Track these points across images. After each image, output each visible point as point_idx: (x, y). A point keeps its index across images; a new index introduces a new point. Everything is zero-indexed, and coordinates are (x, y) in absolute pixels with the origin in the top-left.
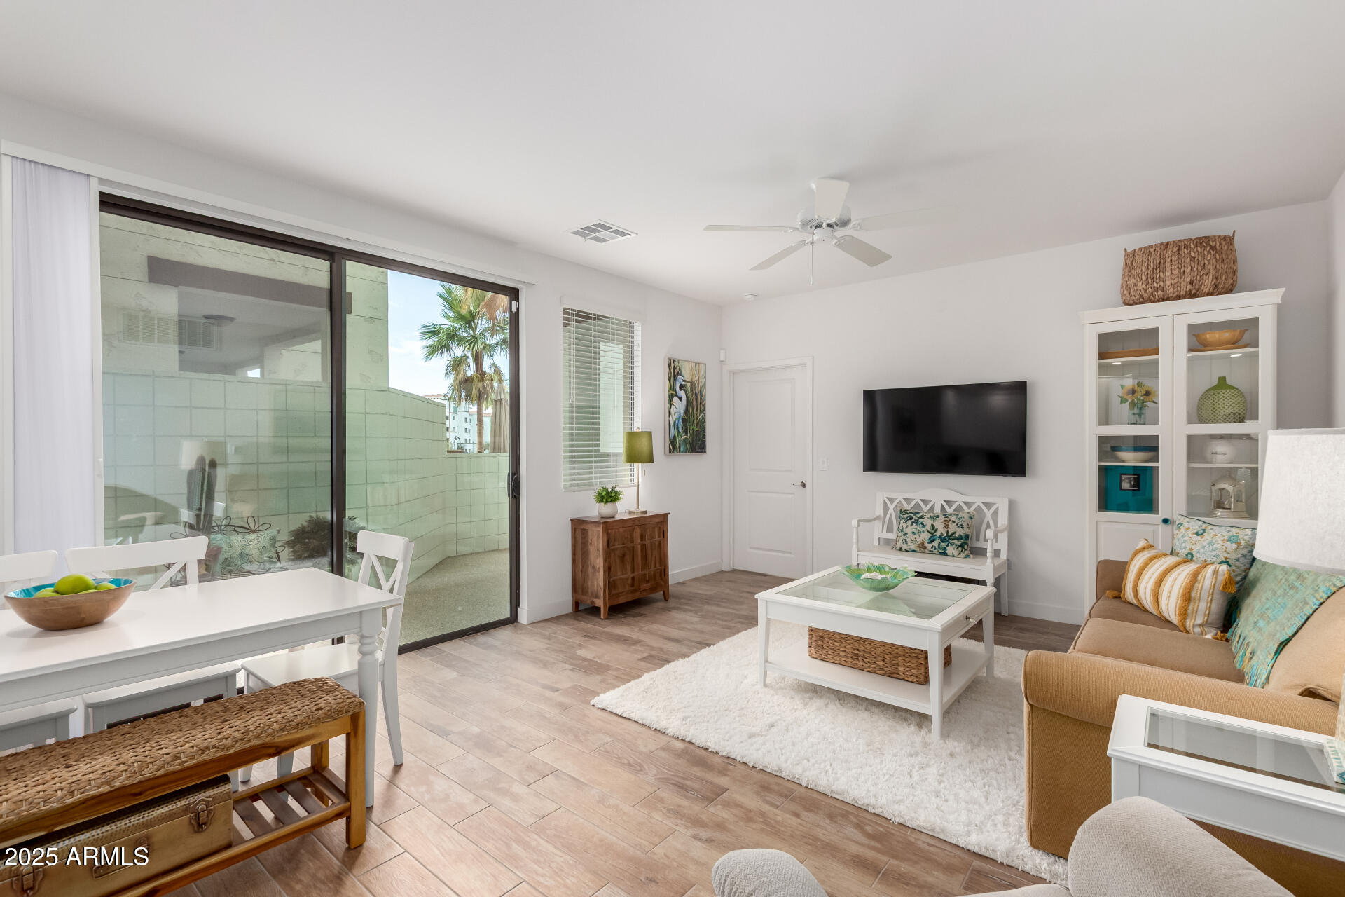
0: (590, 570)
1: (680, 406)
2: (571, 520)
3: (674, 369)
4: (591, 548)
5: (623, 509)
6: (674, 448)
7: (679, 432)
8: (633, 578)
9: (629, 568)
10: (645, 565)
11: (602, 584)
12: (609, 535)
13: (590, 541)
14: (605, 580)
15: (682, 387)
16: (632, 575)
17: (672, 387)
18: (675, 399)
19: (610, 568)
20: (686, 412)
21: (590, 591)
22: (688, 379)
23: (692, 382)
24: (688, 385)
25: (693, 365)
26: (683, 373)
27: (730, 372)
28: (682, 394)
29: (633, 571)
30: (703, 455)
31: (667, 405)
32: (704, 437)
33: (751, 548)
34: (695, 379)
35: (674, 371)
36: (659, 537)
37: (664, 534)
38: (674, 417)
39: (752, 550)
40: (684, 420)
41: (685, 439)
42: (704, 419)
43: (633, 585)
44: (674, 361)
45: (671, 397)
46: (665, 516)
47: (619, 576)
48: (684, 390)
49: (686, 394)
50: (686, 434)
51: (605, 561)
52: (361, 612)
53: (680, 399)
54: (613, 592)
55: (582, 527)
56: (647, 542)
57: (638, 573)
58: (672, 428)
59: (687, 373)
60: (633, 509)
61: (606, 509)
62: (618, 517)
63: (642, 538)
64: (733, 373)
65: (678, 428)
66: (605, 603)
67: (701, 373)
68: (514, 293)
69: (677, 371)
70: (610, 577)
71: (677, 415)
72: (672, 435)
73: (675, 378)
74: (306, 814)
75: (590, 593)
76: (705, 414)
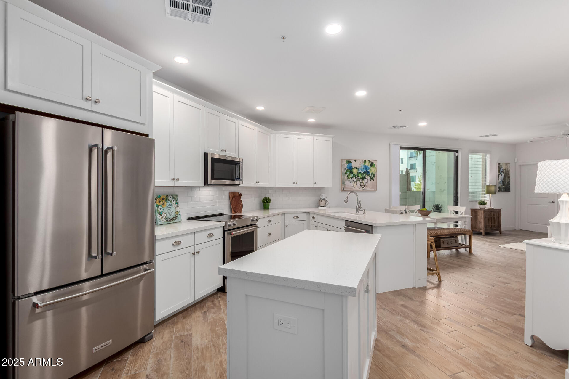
0: (478, 223)
1: (501, 177)
2: (471, 209)
3: (500, 166)
4: (478, 217)
5: (487, 207)
6: (500, 190)
7: (501, 185)
8: (491, 226)
9: (490, 223)
10: (494, 223)
11: (483, 226)
12: (485, 213)
13: (478, 215)
14: (484, 225)
15: (502, 171)
16: (491, 225)
17: (499, 172)
18: (500, 175)
19: (485, 222)
20: (504, 179)
21: (478, 228)
22: (504, 169)
23: (506, 170)
24: (504, 170)
25: (506, 164)
26: (503, 167)
27: (519, 165)
28: (502, 173)
29: (491, 224)
30: (509, 192)
31: (497, 177)
32: (510, 186)
33: (528, 223)
34: (507, 168)
35: (500, 167)
36: (499, 215)
37: (500, 215)
38: (500, 181)
39: (528, 224)
40: (503, 181)
41: (503, 187)
42: (509, 181)
43: (491, 228)
44: (500, 164)
45: (499, 175)
46: (500, 209)
47: (487, 225)
48: (503, 172)
49: (504, 173)
50: (504, 186)
51: (484, 220)
52: (466, 218)
53: (502, 175)
54: (486, 229)
55: (475, 211)
56: (495, 216)
57: (493, 224)
58: (499, 184)
59: (504, 167)
60: (489, 207)
61: (482, 206)
62: (485, 209)
63: (494, 215)
64: (520, 166)
65: (501, 184)
66: (484, 231)
67: (509, 166)
68: (456, 151)
69: (501, 167)
70: (485, 224)
71: (501, 180)
72: (499, 186)
73: (500, 169)
74: (468, 245)
75: (478, 229)
76: (510, 179)
